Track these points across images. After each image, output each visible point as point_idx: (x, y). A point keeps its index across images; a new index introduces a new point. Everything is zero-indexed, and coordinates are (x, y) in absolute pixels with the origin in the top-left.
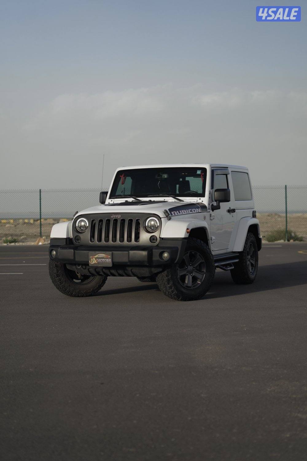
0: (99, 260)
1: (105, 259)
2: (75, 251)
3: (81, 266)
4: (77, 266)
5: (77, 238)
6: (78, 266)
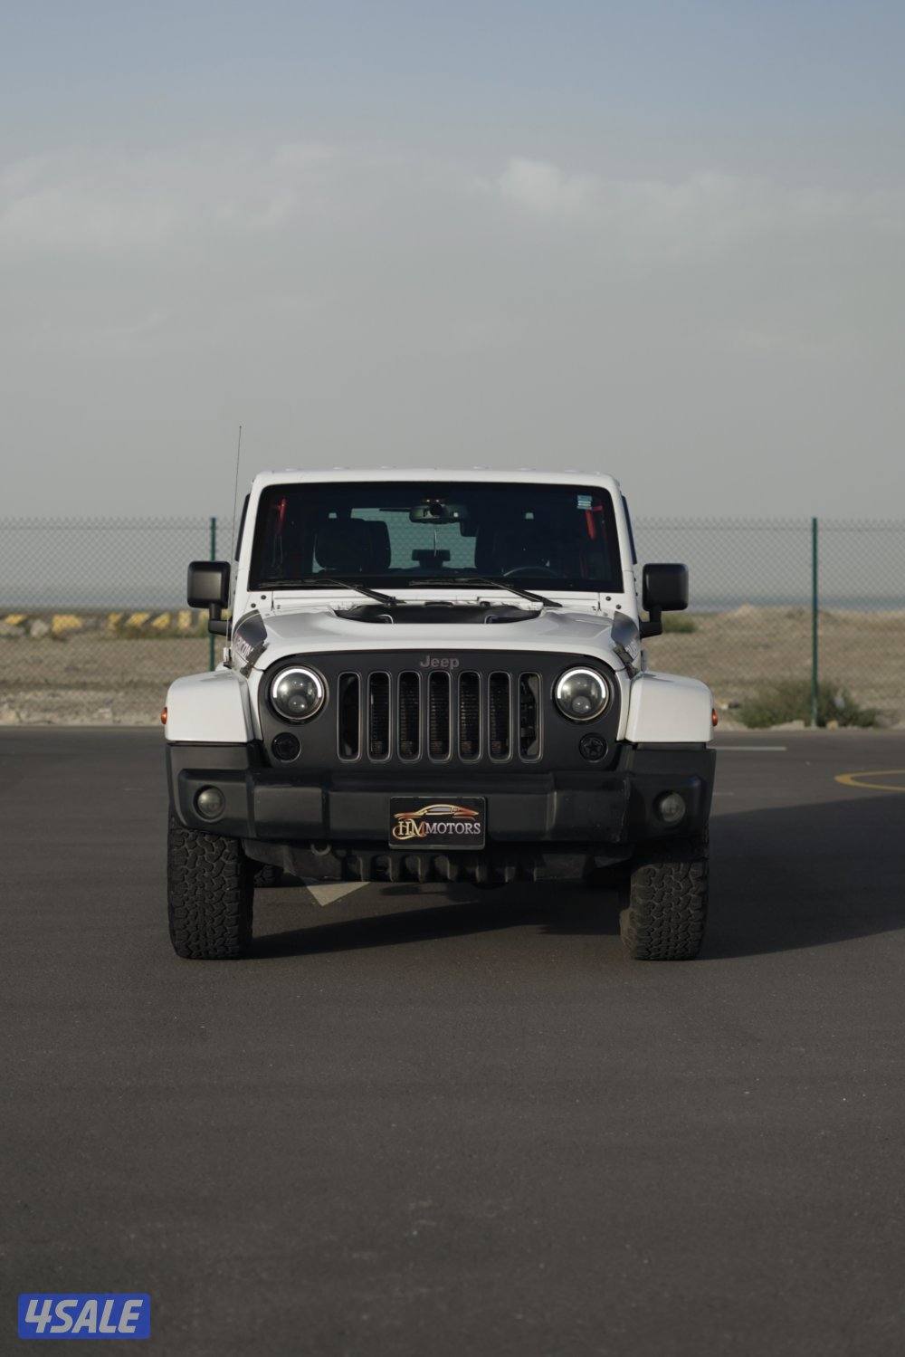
0: (431, 825)
1: (456, 821)
2: (330, 793)
3: (328, 849)
4: (313, 846)
5: (286, 744)
6: (318, 849)
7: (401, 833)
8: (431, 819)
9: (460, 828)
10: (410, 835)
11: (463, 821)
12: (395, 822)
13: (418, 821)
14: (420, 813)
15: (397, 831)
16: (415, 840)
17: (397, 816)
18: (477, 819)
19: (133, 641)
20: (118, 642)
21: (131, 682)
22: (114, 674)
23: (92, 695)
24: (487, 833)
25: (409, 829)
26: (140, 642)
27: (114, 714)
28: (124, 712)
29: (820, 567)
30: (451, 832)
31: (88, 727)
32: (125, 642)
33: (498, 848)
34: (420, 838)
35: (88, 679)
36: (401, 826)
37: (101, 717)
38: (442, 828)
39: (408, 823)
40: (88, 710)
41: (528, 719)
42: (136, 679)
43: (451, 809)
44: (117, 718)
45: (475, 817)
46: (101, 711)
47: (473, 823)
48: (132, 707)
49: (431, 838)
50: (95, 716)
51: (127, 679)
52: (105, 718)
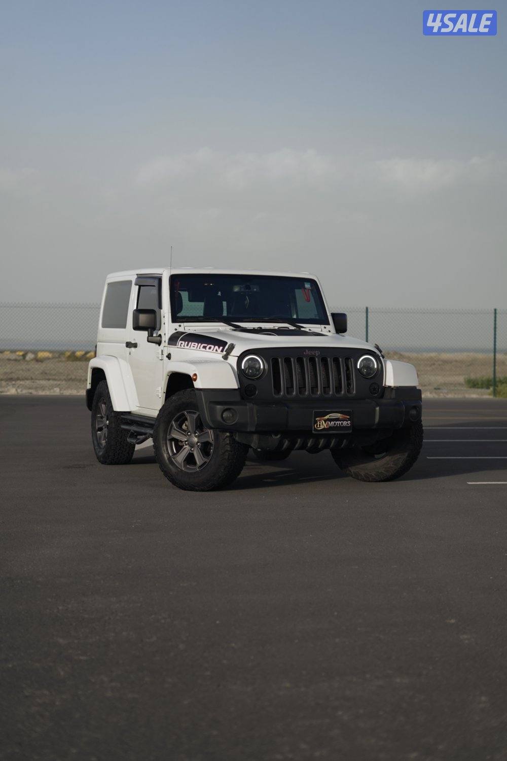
7: (318, 426)
8: (330, 420)
9: (342, 423)
10: (322, 427)
11: (343, 420)
12: (316, 422)
13: (325, 421)
14: (326, 417)
15: (317, 426)
16: (324, 429)
17: (317, 419)
18: (349, 419)
19: (74, 363)
20: (67, 363)
21: (71, 379)
22: (64, 375)
23: (51, 382)
24: (353, 426)
25: (322, 425)
26: (77, 363)
27: (60, 390)
28: (65, 390)
29: (369, 328)
30: (338, 425)
31: (48, 395)
32: (71, 363)
33: (357, 431)
34: (326, 429)
35: (50, 377)
36: (318, 423)
37: (54, 392)
38: (335, 424)
39: (321, 422)
40: (49, 388)
41: (348, 378)
42: (73, 377)
43: (339, 415)
44: (62, 392)
45: (348, 418)
46: (55, 389)
47: (347, 421)
48: (68, 388)
49: (331, 428)
50: (52, 391)
51: (70, 377)
52: (57, 392)
